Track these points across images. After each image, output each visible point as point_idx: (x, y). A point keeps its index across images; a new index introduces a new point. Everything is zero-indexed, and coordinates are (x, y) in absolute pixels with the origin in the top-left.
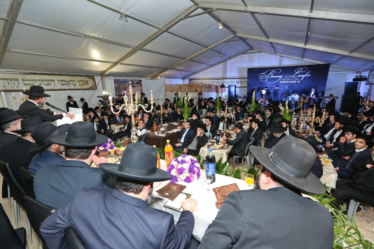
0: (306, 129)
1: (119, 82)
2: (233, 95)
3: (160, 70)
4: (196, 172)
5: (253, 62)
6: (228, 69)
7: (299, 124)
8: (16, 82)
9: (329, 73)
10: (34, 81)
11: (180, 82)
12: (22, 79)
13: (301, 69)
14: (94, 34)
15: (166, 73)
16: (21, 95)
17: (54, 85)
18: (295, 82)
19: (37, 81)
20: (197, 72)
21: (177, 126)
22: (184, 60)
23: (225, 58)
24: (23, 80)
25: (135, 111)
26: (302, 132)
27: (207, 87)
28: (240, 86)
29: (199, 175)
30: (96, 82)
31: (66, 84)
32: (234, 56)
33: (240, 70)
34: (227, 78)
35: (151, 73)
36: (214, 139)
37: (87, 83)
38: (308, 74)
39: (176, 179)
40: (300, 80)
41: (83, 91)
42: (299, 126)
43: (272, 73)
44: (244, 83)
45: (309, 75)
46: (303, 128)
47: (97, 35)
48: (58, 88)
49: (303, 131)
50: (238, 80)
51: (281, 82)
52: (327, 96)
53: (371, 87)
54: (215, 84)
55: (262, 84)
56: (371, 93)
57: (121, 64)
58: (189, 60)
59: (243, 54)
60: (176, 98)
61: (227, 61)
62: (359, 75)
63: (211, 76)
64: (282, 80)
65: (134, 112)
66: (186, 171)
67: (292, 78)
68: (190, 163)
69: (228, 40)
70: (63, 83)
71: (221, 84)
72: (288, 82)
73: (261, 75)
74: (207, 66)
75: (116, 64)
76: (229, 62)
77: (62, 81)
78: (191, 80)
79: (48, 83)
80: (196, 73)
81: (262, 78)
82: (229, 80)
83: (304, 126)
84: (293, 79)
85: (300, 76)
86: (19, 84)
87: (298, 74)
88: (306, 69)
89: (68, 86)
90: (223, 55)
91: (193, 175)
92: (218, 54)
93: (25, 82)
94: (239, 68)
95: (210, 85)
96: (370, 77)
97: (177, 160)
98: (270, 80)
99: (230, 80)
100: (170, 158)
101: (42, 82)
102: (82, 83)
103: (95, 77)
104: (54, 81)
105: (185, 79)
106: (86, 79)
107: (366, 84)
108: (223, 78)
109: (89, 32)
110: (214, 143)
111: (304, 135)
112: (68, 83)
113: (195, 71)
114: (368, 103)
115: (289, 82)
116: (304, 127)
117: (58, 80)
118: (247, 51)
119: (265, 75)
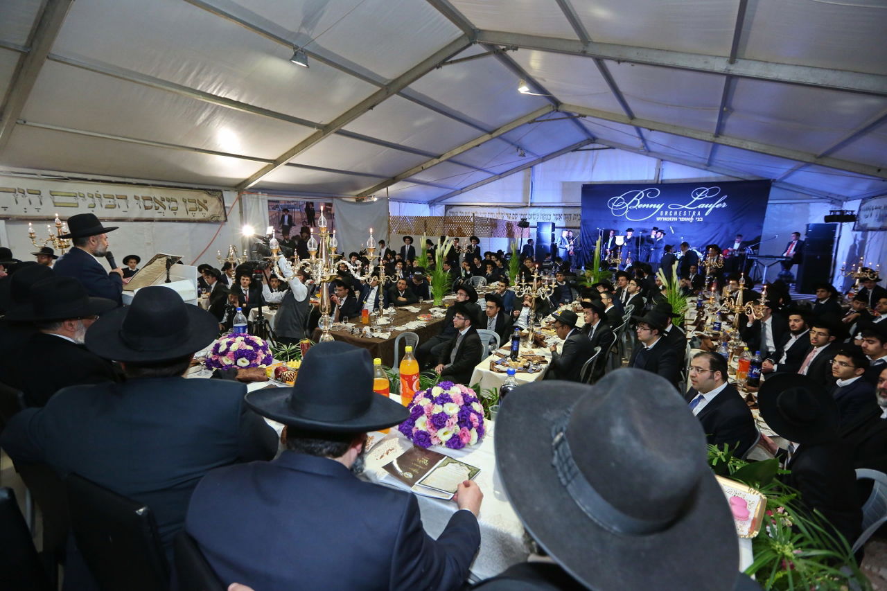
0: (719, 329)
1: (277, 206)
2: (546, 244)
3: (379, 181)
4: (476, 423)
5: (594, 170)
6: (536, 186)
7: (703, 317)
8: (35, 198)
9: (769, 202)
10: (78, 197)
11: (424, 211)
12: (51, 192)
13: (704, 190)
14: (228, 93)
15: (391, 188)
16: (49, 230)
17: (126, 209)
18: (691, 219)
19: (87, 197)
20: (464, 190)
21: (417, 314)
22: (436, 161)
23: (532, 160)
24: (53, 194)
25: (331, 277)
26: (711, 336)
27: (486, 225)
28: (563, 225)
29: (481, 432)
30: (226, 205)
31: (154, 208)
32: (549, 155)
33: (566, 187)
34: (534, 205)
35: (356, 188)
36: (506, 348)
37: (204, 206)
38: (722, 202)
39: (427, 440)
40: (702, 215)
41: (193, 225)
42: (703, 323)
43: (638, 198)
44: (572, 218)
45: (724, 205)
46: (712, 326)
47: (236, 95)
48: (135, 216)
49: (713, 334)
50: (560, 211)
51: (658, 219)
52: (764, 255)
53: (864, 237)
54: (506, 218)
55: (615, 221)
56: (866, 251)
57: (289, 164)
58: (449, 160)
59: (572, 151)
60: (407, 248)
61: (536, 166)
62: (838, 208)
63: (496, 200)
64: (661, 215)
65: (328, 278)
66: (451, 420)
67: (684, 209)
68: (461, 403)
69: (538, 118)
70: (148, 203)
71: (519, 219)
72: (676, 219)
73: (613, 201)
74: (487, 175)
75: (276, 163)
76: (539, 168)
77: (145, 199)
78: (448, 207)
79: (112, 203)
80: (462, 191)
81: (614, 207)
82: (539, 211)
83: (715, 323)
84: (687, 213)
85: (702, 206)
86: (41, 203)
87: (698, 203)
88: (716, 190)
89: (159, 211)
90: (527, 151)
91: (468, 431)
92: (516, 149)
93: (57, 199)
94: (564, 183)
95: (494, 219)
96: (862, 215)
97: (429, 395)
98: (633, 213)
99: (540, 209)
100: (412, 389)
101: (96, 199)
102: (193, 205)
103: (224, 192)
104: (126, 198)
105: (435, 205)
106: (204, 196)
107: (854, 230)
108: (524, 205)
109: (218, 88)
110: (506, 357)
111: (715, 343)
112: (160, 204)
113: (459, 187)
114: (859, 272)
115: (678, 220)
116: (716, 325)
117: (136, 198)
118: (581, 146)
119: (623, 201)
